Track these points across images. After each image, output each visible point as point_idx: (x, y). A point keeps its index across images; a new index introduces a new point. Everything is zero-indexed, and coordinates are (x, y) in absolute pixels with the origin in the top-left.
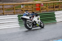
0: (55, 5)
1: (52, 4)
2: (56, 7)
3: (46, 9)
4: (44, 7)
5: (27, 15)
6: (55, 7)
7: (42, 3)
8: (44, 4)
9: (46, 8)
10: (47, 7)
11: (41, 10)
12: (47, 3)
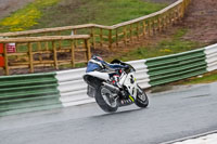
0: (58, 49)
1: (47, 46)
2: (61, 56)
3: (24, 61)
4: (20, 54)
5: (101, 69)
6: (56, 55)
7: (11, 39)
8: (17, 43)
9: (27, 58)
10: (28, 53)
11: (9, 65)
12: (29, 42)
